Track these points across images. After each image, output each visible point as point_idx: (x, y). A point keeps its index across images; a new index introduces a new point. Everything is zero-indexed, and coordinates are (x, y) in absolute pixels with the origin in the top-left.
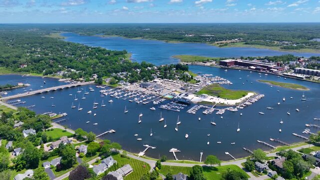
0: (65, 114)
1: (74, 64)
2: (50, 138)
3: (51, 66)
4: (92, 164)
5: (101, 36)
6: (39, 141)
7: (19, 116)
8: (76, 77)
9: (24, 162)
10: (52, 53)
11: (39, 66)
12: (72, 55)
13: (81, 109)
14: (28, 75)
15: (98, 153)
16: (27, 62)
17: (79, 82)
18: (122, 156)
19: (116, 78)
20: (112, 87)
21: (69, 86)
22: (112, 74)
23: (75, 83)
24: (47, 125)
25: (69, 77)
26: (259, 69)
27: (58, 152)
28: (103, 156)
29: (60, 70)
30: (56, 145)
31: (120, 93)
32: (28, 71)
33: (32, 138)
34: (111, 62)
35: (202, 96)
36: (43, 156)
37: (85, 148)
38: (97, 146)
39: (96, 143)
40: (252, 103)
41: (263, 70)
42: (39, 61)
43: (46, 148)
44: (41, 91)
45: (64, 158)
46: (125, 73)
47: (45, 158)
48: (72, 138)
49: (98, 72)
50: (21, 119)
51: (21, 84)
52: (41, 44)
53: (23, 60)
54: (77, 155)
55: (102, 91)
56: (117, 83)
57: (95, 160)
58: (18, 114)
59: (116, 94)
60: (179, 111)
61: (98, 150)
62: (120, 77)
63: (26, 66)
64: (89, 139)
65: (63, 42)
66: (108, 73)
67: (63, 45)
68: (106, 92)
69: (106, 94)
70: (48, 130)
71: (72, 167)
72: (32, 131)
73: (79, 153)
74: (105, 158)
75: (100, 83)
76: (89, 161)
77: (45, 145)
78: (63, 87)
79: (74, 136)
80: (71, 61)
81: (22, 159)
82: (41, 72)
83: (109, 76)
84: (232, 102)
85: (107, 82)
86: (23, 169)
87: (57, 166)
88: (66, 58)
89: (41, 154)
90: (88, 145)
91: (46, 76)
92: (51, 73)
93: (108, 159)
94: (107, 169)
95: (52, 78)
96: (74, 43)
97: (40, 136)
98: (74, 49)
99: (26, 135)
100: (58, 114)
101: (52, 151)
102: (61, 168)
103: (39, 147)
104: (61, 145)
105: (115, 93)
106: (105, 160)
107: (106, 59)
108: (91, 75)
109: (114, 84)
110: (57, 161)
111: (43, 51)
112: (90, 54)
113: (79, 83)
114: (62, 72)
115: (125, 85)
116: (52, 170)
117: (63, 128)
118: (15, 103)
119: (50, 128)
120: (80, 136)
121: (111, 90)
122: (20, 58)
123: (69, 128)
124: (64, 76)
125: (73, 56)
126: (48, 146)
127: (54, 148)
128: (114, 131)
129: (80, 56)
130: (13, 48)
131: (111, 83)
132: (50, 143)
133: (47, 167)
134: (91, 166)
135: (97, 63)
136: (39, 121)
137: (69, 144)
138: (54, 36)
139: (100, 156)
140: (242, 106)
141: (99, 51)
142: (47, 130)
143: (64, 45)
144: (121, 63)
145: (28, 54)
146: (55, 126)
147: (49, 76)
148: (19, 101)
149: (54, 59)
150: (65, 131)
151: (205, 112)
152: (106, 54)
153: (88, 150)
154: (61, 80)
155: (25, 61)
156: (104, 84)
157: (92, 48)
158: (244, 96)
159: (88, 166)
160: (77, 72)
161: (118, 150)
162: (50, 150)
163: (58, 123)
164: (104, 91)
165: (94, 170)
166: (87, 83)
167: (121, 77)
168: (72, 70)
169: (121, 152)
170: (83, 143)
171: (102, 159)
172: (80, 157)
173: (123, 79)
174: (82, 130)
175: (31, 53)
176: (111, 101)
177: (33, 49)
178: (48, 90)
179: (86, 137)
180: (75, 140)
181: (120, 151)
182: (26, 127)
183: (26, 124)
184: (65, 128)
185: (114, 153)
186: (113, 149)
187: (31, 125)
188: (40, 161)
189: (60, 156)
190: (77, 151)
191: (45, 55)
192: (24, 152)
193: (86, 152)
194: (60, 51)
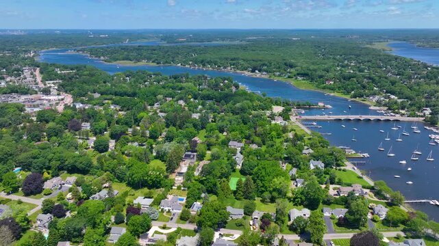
0: (366, 155)
1: (397, 89)
2: (340, 180)
3: (364, 87)
4: (388, 238)
6: (325, 180)
7: (310, 142)
8: (395, 107)
9: (304, 198)
10: (369, 70)
11: (348, 85)
12: (397, 75)
13: (392, 155)
14: (332, 94)
15: (402, 227)
16: (334, 79)
17: (397, 115)
21: (382, 118)
23: (392, 115)
24: (339, 162)
25: (385, 105)
27: (345, 202)
28: (408, 234)
29: (374, 94)
30: (345, 191)
32: (333, 89)
33: (318, 173)
36: (326, 200)
37: (383, 212)
38: (403, 216)
39: (403, 211)
42: (350, 78)
43: (332, 191)
44: (343, 117)
45: (351, 212)
47: (328, 203)
48: (368, 191)
49: (434, 106)
50: (312, 146)
51: (321, 104)
52: (358, 56)
53: (331, 75)
54: (370, 216)
55: (433, 136)
58: (310, 139)
61: (403, 222)
63: (332, 83)
64: (392, 200)
65: (389, 56)
67: (388, 59)
70: (340, 170)
71: (358, 228)
72: (321, 165)
73: (373, 214)
74: (413, 238)
75: (433, 123)
76: (383, 231)
77: (331, 187)
78: (372, 117)
79: (372, 189)
80: (393, 83)
81: (302, 193)
82: (348, 93)
86: (300, 205)
87: (340, 219)
88: (386, 78)
89: (324, 196)
90: (390, 208)
91: (353, 99)
92: (361, 96)
93: (417, 241)
95: (361, 103)
96: (405, 58)
97: (328, 174)
98: (403, 67)
99: (312, 167)
100: (357, 152)
101: (338, 197)
102: (344, 223)
103: (323, 186)
104: (351, 194)
106: (410, 241)
108: (419, 108)
110: (341, 212)
111: (358, 65)
112: (427, 76)
113: (398, 117)
114: (377, 98)
116: (332, 221)
117: (359, 173)
118: (309, 125)
119: (342, 168)
120: (380, 191)
122: (328, 72)
123: (367, 175)
124: (379, 103)
125: (398, 77)
126: (334, 189)
127: (341, 195)
128: (437, 203)
129: (410, 78)
130: (324, 59)
132: (338, 186)
133: (327, 214)
134: (385, 240)
136: (332, 154)
137: (362, 196)
138: (378, 46)
139: (404, 231)
142: (338, 168)
143: (390, 60)
145: (338, 68)
146: (349, 166)
147: (357, 99)
148: (315, 123)
149: (370, 78)
150: (361, 178)
153: (388, 215)
154: (372, 108)
157: (433, 68)
159: (381, 238)
160: (400, 101)
162: (336, 195)
163: (354, 164)
166: (411, 119)
168: (393, 97)
170: (382, 203)
171: (406, 238)
172: (373, 220)
174: (385, 183)
175: (343, 67)
177: (346, 62)
178: (352, 117)
179: (388, 196)
180: (372, 194)
182: (314, 157)
183: (316, 154)
184: (362, 174)
185: (430, 237)
186: (430, 231)
187: (321, 156)
188: (321, 204)
189: (347, 208)
190: (371, 211)
191: (360, 71)
192: (306, 186)
193: (383, 217)
194: (380, 67)
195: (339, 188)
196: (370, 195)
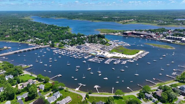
0: (32, 65)
1: (38, 35)
2: (22, 80)
3: (24, 36)
4: (47, 97)
5: (54, 18)
6: (15, 83)
7: (3, 67)
8: (39, 42)
9: (5, 96)
10: (25, 28)
11: (17, 36)
12: (36, 29)
13: (42, 62)
14: (10, 42)
15: (51, 89)
16: (9, 34)
17: (40, 46)
18: (65, 91)
19: (62, 43)
20: (60, 49)
21: (35, 48)
22: (60, 41)
23: (38, 46)
24: (20, 72)
25: (35, 43)
26: (146, 37)
27: (26, 89)
28: (54, 91)
29: (29, 39)
30: (25, 84)
31: (65, 52)
32: (10, 39)
33: (10, 81)
34: (60, 34)
35: (113, 53)
36: (17, 92)
37: (43, 87)
38: (50, 85)
39: (50, 83)
40: (142, 57)
41: (148, 37)
42: (17, 33)
43: (20, 87)
44: (18, 51)
45: (30, 93)
46: (68, 40)
47: (19, 93)
48: (35, 80)
49: (52, 40)
50: (5, 69)
51: (5, 47)
52: (19, 23)
53: (7, 33)
54: (38, 91)
55: (54, 51)
56: (63, 46)
57: (49, 94)
58: (3, 66)
59: (63, 53)
60: (99, 62)
61: (51, 88)
62: (65, 43)
63: (9, 36)
64: (45, 81)
65: (32, 22)
66: (58, 40)
68: (57, 51)
69: (57, 53)
70: (21, 76)
71: (34, 98)
72: (11, 77)
73: (39, 89)
75: (53, 46)
76: (45, 94)
77: (19, 85)
78: (31, 49)
79: (37, 79)
80: (36, 33)
81: (4, 94)
82: (18, 40)
83: (59, 42)
84: (131, 57)
85: (57, 45)
86: (4, 100)
87: (26, 98)
88: (33, 31)
89: (16, 91)
90: (45, 84)
91: (21, 42)
92: (24, 40)
93: (57, 93)
94: (56, 99)
96: (38, 22)
97: (16, 79)
98: (38, 26)
99: (7, 79)
100: (27, 65)
101: (23, 88)
102: (28, 99)
103: (14, 87)
104: (28, 85)
105: (62, 52)
106: (55, 94)
107: (57, 32)
108: (48, 41)
109: (61, 46)
110: (26, 95)
111: (20, 27)
112: (47, 29)
113: (41, 46)
114: (31, 40)
115: (68, 47)
116: (22, 101)
118: (1, 59)
119: (22, 74)
120: (40, 79)
121: (60, 50)
122: (5, 31)
123: (34, 74)
124: (32, 42)
125: (37, 30)
126: (20, 85)
127: (24, 87)
128: (61, 75)
129: (42, 30)
130: (2, 25)
131: (59, 46)
132: (22, 83)
133: (19, 99)
135: (51, 34)
136: (16, 70)
137: (33, 83)
138: (26, 18)
139: (52, 91)
140: (136, 59)
141: (53, 27)
142: (20, 75)
143: (32, 24)
144: (66, 34)
145: (11, 29)
146: (25, 73)
147: (23, 42)
148: (4, 57)
149: (26, 32)
150: (31, 76)
151: (115, 63)
152: (57, 29)
153: (45, 88)
154: (30, 45)
155: (9, 33)
156: (55, 46)
157: (49, 25)
158: (137, 53)
159: (45, 98)
160: (40, 40)
161: (63, 87)
162: (22, 88)
163: (27, 71)
164: (56, 51)
165: (48, 100)
166: (45, 46)
167: (66, 42)
168: (37, 38)
169: (65, 88)
170: (42, 83)
171: (53, 93)
172: (40, 92)
173: (66, 44)
174: (41, 75)
175: (12, 28)
176: (60, 57)
177: (14, 26)
178: (22, 50)
179: (43, 79)
180: (37, 81)
181: (64, 88)
182: (7, 74)
183: (8, 72)
184: (31, 74)
185: (61, 89)
186: (60, 87)
187: (10, 72)
188: (15, 95)
189: (28, 92)
191: (22, 29)
192: (5, 90)
193: (44, 89)
194: (29, 27)
195: (22, 84)
196: (36, 82)
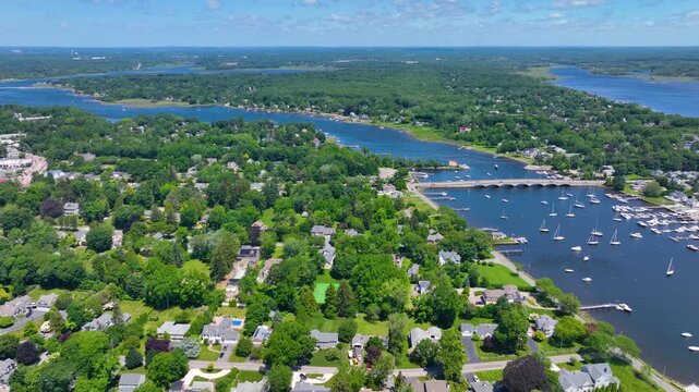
0: (523, 240)
1: (564, 137)
2: (484, 279)
3: (516, 136)
4: (558, 365)
5: (645, 77)
6: (463, 280)
7: (438, 222)
8: (564, 165)
9: (431, 310)
10: (523, 109)
11: (493, 133)
12: (564, 117)
13: (561, 238)
14: (469, 148)
15: (578, 346)
16: (472, 123)
17: (567, 178)
18: (638, 375)
19: (663, 182)
20: (645, 204)
21: (545, 182)
22: (653, 173)
23: (558, 178)
24: (483, 252)
25: (548, 163)
27: (493, 313)
28: (589, 358)
29: (532, 147)
30: (493, 296)
31: (664, 222)
32: (471, 140)
33: (451, 270)
34: (658, 144)
36: (464, 312)
37: (550, 325)
38: (578, 329)
39: (579, 323)
42: (495, 123)
43: (473, 297)
44: (486, 183)
45: (502, 329)
46: (690, 175)
47: (467, 316)
48: (526, 294)
49: (618, 162)
50: (441, 229)
51: (453, 164)
52: (506, 88)
53: (466, 118)
54: (530, 333)
55: (618, 208)
56: (663, 194)
57: (566, 358)
58: (437, 218)
59: (655, 222)
61: (580, 340)
62: (673, 183)
63: (469, 130)
64: (563, 308)
65: (552, 88)
66: (644, 168)
67: (550, 93)
68: (630, 212)
69: (628, 217)
70: (484, 264)
71: (513, 352)
72: (455, 258)
73: (534, 329)
74: (593, 362)
75: (617, 187)
76: (553, 355)
77: (472, 291)
78: (530, 182)
79: (532, 291)
80: (559, 130)
81: (428, 303)
82: (493, 145)
83: (645, 176)
85: (638, 188)
86: (426, 321)
87: (486, 340)
88: (549, 122)
89: (461, 306)
90: (559, 319)
91: (501, 155)
92: (513, 150)
93: (600, 366)
94: (591, 388)
96: (575, 91)
97: (466, 271)
98: (573, 104)
99: (442, 261)
100: (509, 236)
101: (482, 306)
102: (493, 346)
103: (460, 291)
104: (502, 301)
105: (651, 218)
106: (590, 367)
107: (646, 134)
108: (598, 167)
109: (655, 196)
110: (487, 329)
111: (507, 102)
112: (607, 119)
113: (567, 180)
114: (536, 152)
115: (684, 203)
116: (475, 344)
117: (512, 268)
119: (487, 261)
120: (545, 294)
121: (643, 209)
122: (462, 113)
123: (525, 270)
124: (539, 160)
125: (566, 119)
126: (476, 294)
127: (487, 303)
128: (627, 308)
129: (583, 121)
130: (455, 93)
131: (646, 193)
132: (482, 290)
133: (466, 334)
134: (555, 368)
135: (621, 141)
136: (471, 240)
137: (518, 303)
138: (535, 73)
139: (580, 352)
141: (632, 113)
142: (481, 261)
143: (553, 95)
144: (687, 147)
145: (477, 108)
146: (498, 258)
147: (507, 155)
148: (444, 194)
149: (525, 122)
150: (516, 275)
152: (648, 121)
153: (557, 330)
154: (529, 167)
155: (470, 120)
156: (626, 191)
157: (615, 106)
159: (549, 366)
160: (569, 155)
161: (628, 356)
162: (480, 303)
163: (505, 255)
164: (625, 208)
165: (561, 379)
166: (586, 183)
167: (679, 182)
168: (559, 150)
169: (638, 364)
170: (548, 312)
171: (585, 362)
172: (536, 339)
173: (681, 189)
174: (551, 282)
175: (484, 105)
176: (638, 235)
177: (488, 98)
178: (500, 182)
179: (556, 301)
180: (531, 298)
181: (633, 360)
182: (445, 246)
183: (447, 241)
184: (518, 270)
185: (618, 359)
186: (617, 351)
187: (455, 244)
188: (457, 318)
189: (495, 322)
190: (532, 325)
191: (510, 111)
192: (435, 290)
193: (551, 333)
194: (540, 106)
195: (483, 293)
196: (529, 301)
